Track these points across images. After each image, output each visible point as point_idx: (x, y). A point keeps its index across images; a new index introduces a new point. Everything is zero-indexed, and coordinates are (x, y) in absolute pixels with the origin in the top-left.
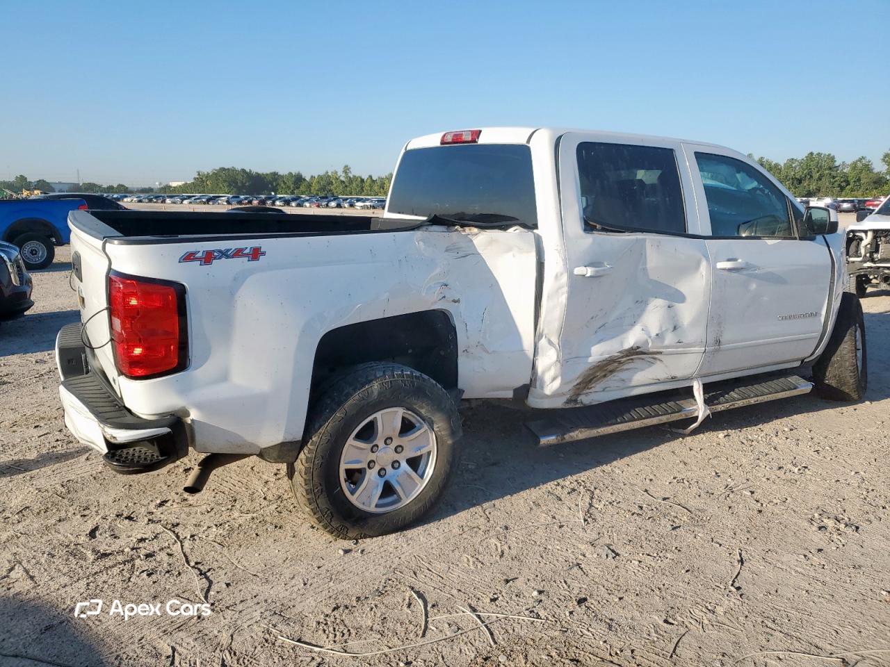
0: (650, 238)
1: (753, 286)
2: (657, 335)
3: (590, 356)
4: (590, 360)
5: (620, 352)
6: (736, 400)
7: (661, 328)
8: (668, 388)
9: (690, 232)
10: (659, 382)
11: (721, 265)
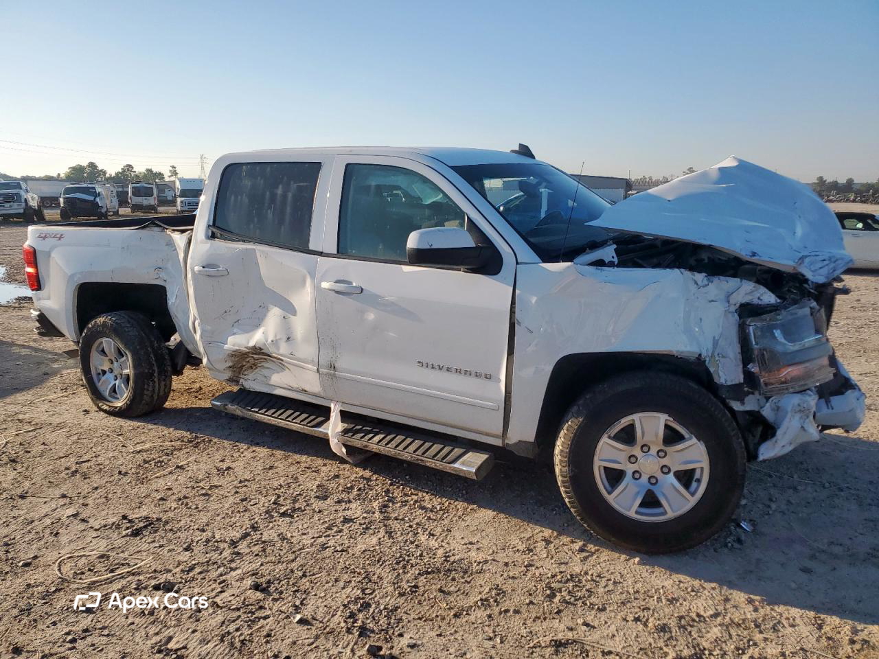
0: (260, 249)
1: (371, 316)
2: (272, 341)
3: (227, 344)
4: (226, 347)
5: (246, 347)
6: (375, 443)
7: (276, 336)
8: (306, 400)
9: (312, 247)
10: (290, 389)
11: (325, 285)
